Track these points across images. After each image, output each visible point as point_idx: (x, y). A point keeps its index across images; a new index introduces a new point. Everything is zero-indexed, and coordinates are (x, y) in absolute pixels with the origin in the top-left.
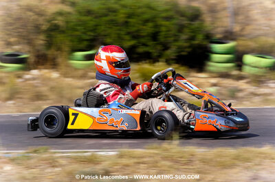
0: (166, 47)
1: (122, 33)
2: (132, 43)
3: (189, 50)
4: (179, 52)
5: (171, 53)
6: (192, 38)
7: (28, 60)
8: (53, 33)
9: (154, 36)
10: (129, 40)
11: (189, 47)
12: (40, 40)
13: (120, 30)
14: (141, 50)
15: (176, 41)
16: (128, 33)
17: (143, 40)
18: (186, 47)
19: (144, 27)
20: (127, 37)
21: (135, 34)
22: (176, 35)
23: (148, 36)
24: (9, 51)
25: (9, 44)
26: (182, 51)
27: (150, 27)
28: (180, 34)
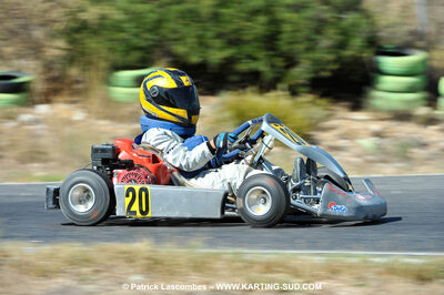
0: (291, 62)
1: (209, 34)
2: (228, 53)
3: (335, 67)
4: (316, 72)
5: (301, 73)
6: (342, 45)
7: (32, 86)
8: (78, 36)
9: (270, 40)
10: (222, 49)
11: (335, 61)
12: (56, 48)
13: (204, 29)
14: (244, 66)
15: (309, 49)
16: (219, 36)
17: (248, 49)
18: (329, 62)
19: (250, 24)
20: (218, 43)
21: (233, 36)
22: (310, 40)
23: (256, 40)
26: (323, 70)
27: (263, 25)
28: (318, 37)
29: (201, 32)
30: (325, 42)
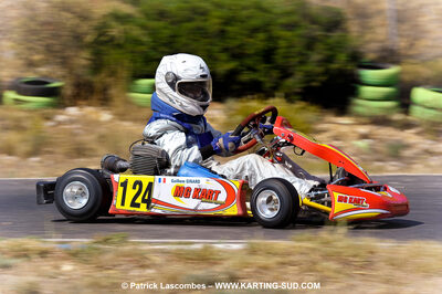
0: (286, 73)
1: (216, 49)
2: (232, 65)
3: (324, 78)
4: (308, 82)
5: (294, 82)
6: (329, 60)
7: (63, 91)
8: (103, 48)
9: (268, 55)
10: (227, 61)
11: (327, 72)
12: (83, 59)
13: (211, 44)
14: (245, 77)
15: (302, 63)
16: (225, 50)
17: (249, 62)
18: (318, 75)
19: (251, 40)
20: (224, 56)
21: (237, 51)
22: (303, 55)
23: (256, 54)
24: (31, 76)
25: (31, 65)
26: (314, 81)
27: (261, 41)
28: (309, 52)
29: (209, 47)
30: (315, 57)
